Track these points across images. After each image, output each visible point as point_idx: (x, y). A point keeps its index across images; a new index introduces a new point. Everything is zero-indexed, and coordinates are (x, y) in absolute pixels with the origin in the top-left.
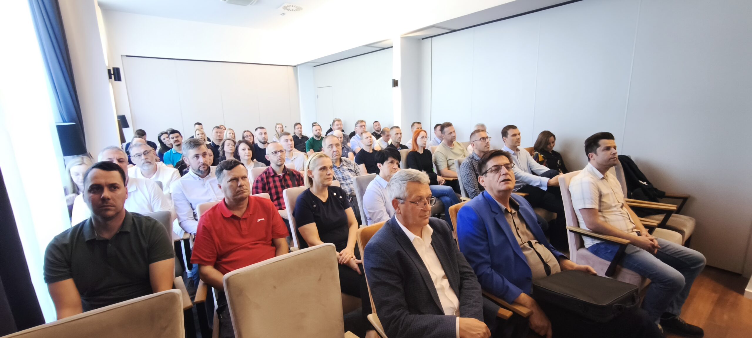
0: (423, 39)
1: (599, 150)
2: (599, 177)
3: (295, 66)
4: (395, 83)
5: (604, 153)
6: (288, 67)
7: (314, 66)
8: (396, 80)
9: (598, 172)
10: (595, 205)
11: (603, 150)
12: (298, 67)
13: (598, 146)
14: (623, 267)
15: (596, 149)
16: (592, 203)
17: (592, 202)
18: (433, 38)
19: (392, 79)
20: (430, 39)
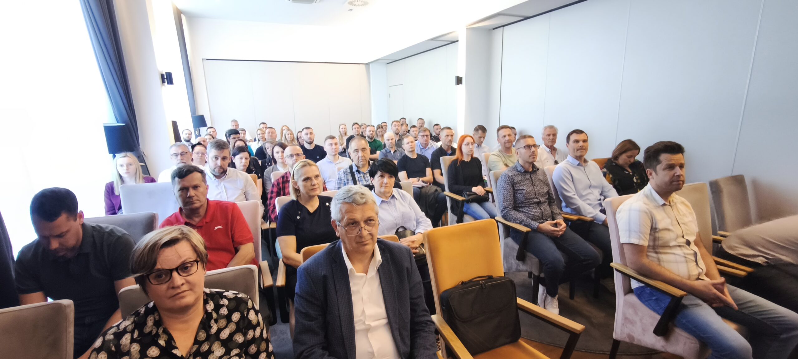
0: (494, 29)
1: (659, 167)
2: (658, 204)
3: (368, 64)
4: (459, 81)
5: (666, 172)
6: (360, 65)
7: (387, 64)
8: (460, 77)
9: (657, 197)
10: (644, 240)
11: (664, 169)
12: (371, 65)
13: (659, 162)
14: (675, 326)
15: (656, 166)
16: (640, 238)
17: (640, 236)
18: (505, 27)
19: (456, 76)
20: (502, 28)
